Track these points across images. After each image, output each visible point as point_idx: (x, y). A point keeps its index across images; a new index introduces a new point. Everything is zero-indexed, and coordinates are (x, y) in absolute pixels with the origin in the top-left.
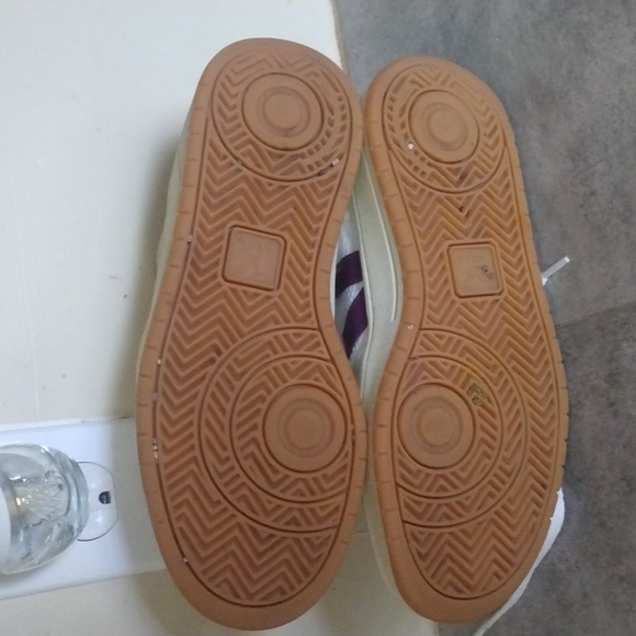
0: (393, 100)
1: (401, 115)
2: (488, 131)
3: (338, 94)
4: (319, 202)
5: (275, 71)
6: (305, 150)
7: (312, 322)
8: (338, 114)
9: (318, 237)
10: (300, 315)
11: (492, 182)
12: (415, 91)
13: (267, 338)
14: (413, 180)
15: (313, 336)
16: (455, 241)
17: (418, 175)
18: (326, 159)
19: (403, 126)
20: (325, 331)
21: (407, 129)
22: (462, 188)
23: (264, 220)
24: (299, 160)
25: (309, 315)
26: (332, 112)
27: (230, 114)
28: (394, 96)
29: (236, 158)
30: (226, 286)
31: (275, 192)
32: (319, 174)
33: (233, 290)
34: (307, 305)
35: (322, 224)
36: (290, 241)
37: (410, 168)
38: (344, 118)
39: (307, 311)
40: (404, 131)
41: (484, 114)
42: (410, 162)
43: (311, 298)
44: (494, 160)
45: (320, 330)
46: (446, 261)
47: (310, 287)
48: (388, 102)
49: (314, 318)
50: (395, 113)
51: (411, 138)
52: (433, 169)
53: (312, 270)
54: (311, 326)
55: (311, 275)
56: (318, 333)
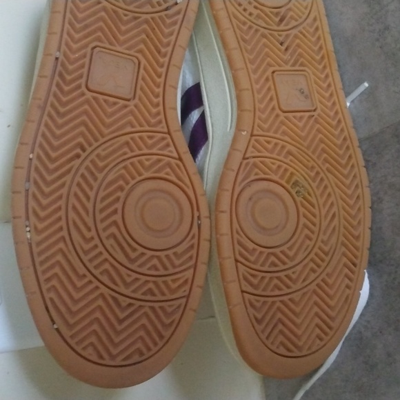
4: (166, 31)
7: (163, 127)
9: (167, 59)
10: (153, 121)
11: (305, 24)
13: (127, 138)
14: (243, 18)
15: (163, 139)
16: (278, 68)
17: (246, 15)
20: (173, 134)
22: (282, 28)
23: (121, 43)
25: (160, 122)
30: (89, 95)
31: (130, 21)
32: (166, 9)
33: (95, 98)
34: (159, 113)
35: (170, 49)
36: (143, 61)
37: (241, 9)
39: (158, 118)
43: (161, 108)
44: (306, 9)
45: (169, 133)
46: (270, 83)
47: (161, 99)
49: (164, 124)
52: (258, 11)
53: (162, 85)
54: (161, 130)
55: (161, 90)
56: (167, 136)
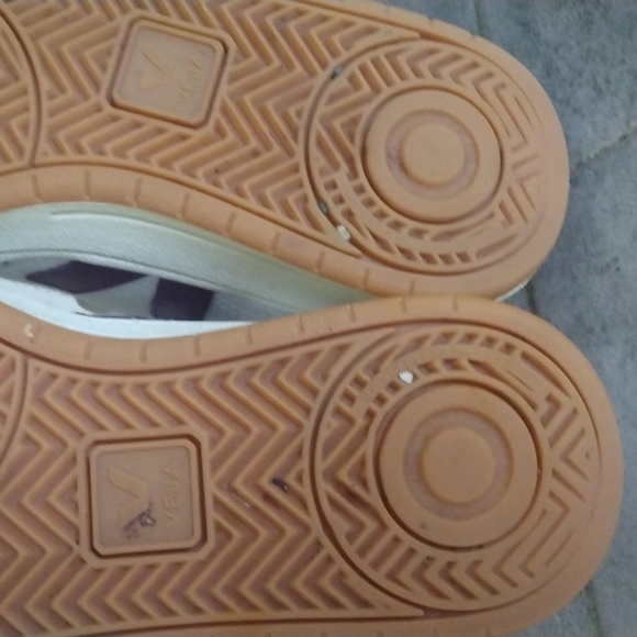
0: (509, 348)
1: (474, 363)
2: (458, 573)
3: (472, 255)
4: (268, 192)
5: (507, 155)
6: (363, 179)
7: (46, 154)
8: (435, 249)
9: (202, 183)
10: (61, 136)
11: (341, 564)
12: (533, 406)
13: (26, 78)
14: (335, 372)
15: (20, 150)
16: (207, 456)
17: (346, 384)
18: (349, 215)
19: (452, 363)
20: (27, 175)
21: (445, 373)
22: (325, 487)
23: (236, 97)
24: (344, 168)
25: (60, 151)
26: (437, 238)
27: (424, 65)
28: (516, 355)
29: (345, 65)
31: (286, 118)
32: (319, 199)
34: (80, 150)
35: (227, 193)
36: (197, 135)
37: (359, 370)
38: (427, 258)
39: (67, 147)
40: (438, 364)
41: (497, 570)
42: (374, 369)
43: (91, 156)
44: (392, 576)
45: (33, 165)
46: (167, 428)
47: (111, 158)
48: (503, 338)
49: (53, 157)
50: (477, 351)
51: (425, 378)
52: (360, 421)
53: (142, 165)
54: (40, 150)
55: (132, 162)
56: (25, 161)
